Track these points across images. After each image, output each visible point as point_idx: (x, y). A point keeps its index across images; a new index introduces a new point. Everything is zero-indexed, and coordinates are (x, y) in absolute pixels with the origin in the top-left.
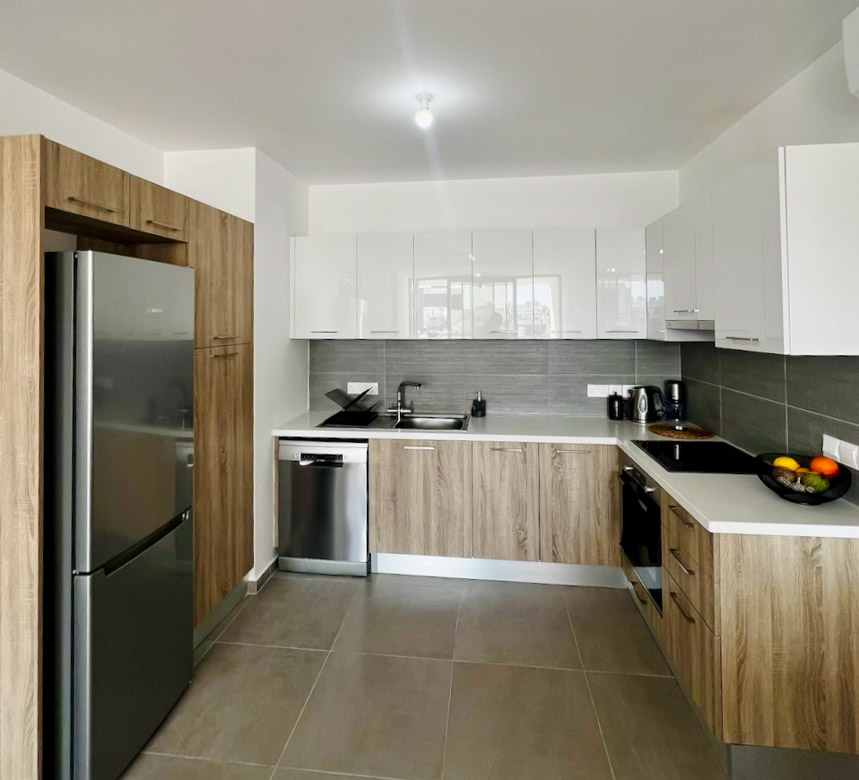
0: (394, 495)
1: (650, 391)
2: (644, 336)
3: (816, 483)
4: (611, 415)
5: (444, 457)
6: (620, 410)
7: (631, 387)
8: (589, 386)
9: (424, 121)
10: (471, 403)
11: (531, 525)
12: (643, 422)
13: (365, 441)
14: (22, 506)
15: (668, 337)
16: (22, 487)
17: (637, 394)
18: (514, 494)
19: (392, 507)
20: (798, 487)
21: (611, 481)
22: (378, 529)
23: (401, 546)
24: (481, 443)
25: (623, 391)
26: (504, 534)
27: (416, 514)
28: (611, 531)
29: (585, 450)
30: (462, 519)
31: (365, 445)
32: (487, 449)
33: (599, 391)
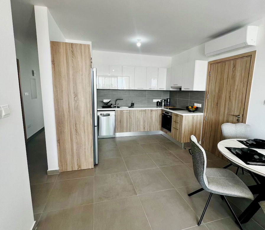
0: (120, 121)
1: (165, 100)
2: (165, 90)
3: (194, 109)
4: (157, 105)
5: (131, 113)
6: (159, 104)
7: (161, 100)
8: (154, 100)
9: (139, 45)
10: (131, 104)
11: (146, 125)
12: (163, 106)
13: (115, 110)
14: (89, 114)
15: (171, 89)
16: (89, 111)
17: (162, 101)
18: (143, 119)
19: (120, 123)
20: (192, 110)
21: (160, 116)
22: (117, 128)
23: (122, 131)
24: (138, 110)
25: (160, 100)
26: (141, 127)
27: (125, 125)
28: (159, 125)
29: (156, 110)
30: (134, 124)
31: (115, 111)
32: (139, 111)
33: (155, 101)
